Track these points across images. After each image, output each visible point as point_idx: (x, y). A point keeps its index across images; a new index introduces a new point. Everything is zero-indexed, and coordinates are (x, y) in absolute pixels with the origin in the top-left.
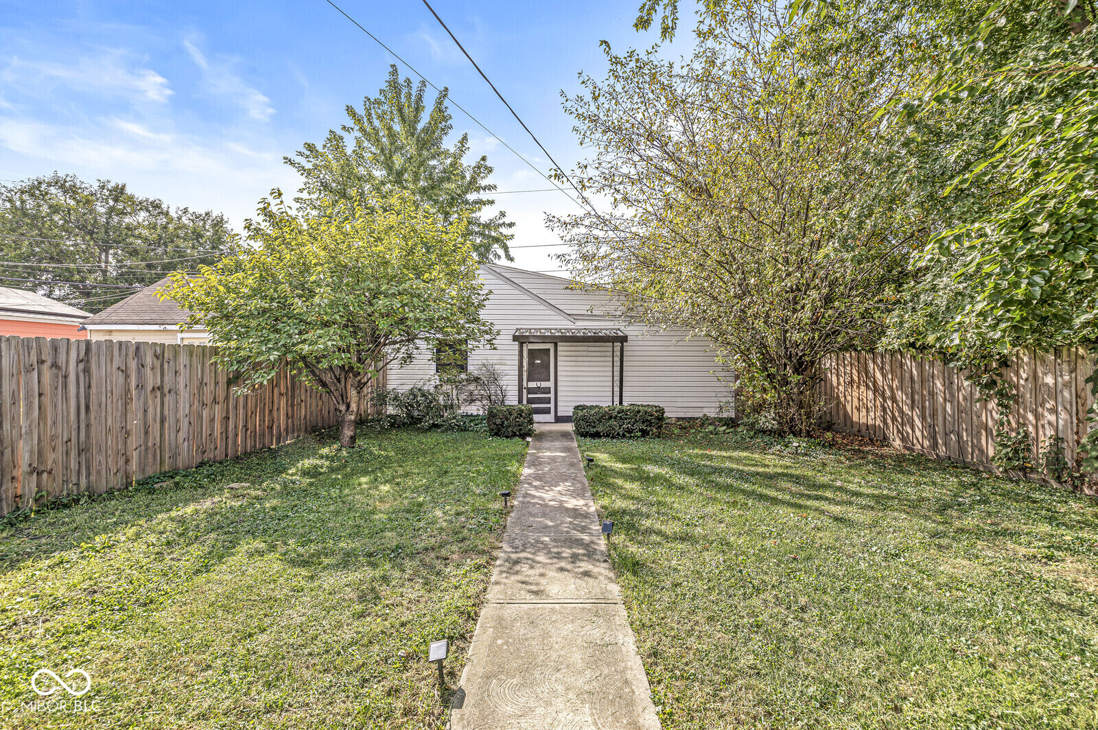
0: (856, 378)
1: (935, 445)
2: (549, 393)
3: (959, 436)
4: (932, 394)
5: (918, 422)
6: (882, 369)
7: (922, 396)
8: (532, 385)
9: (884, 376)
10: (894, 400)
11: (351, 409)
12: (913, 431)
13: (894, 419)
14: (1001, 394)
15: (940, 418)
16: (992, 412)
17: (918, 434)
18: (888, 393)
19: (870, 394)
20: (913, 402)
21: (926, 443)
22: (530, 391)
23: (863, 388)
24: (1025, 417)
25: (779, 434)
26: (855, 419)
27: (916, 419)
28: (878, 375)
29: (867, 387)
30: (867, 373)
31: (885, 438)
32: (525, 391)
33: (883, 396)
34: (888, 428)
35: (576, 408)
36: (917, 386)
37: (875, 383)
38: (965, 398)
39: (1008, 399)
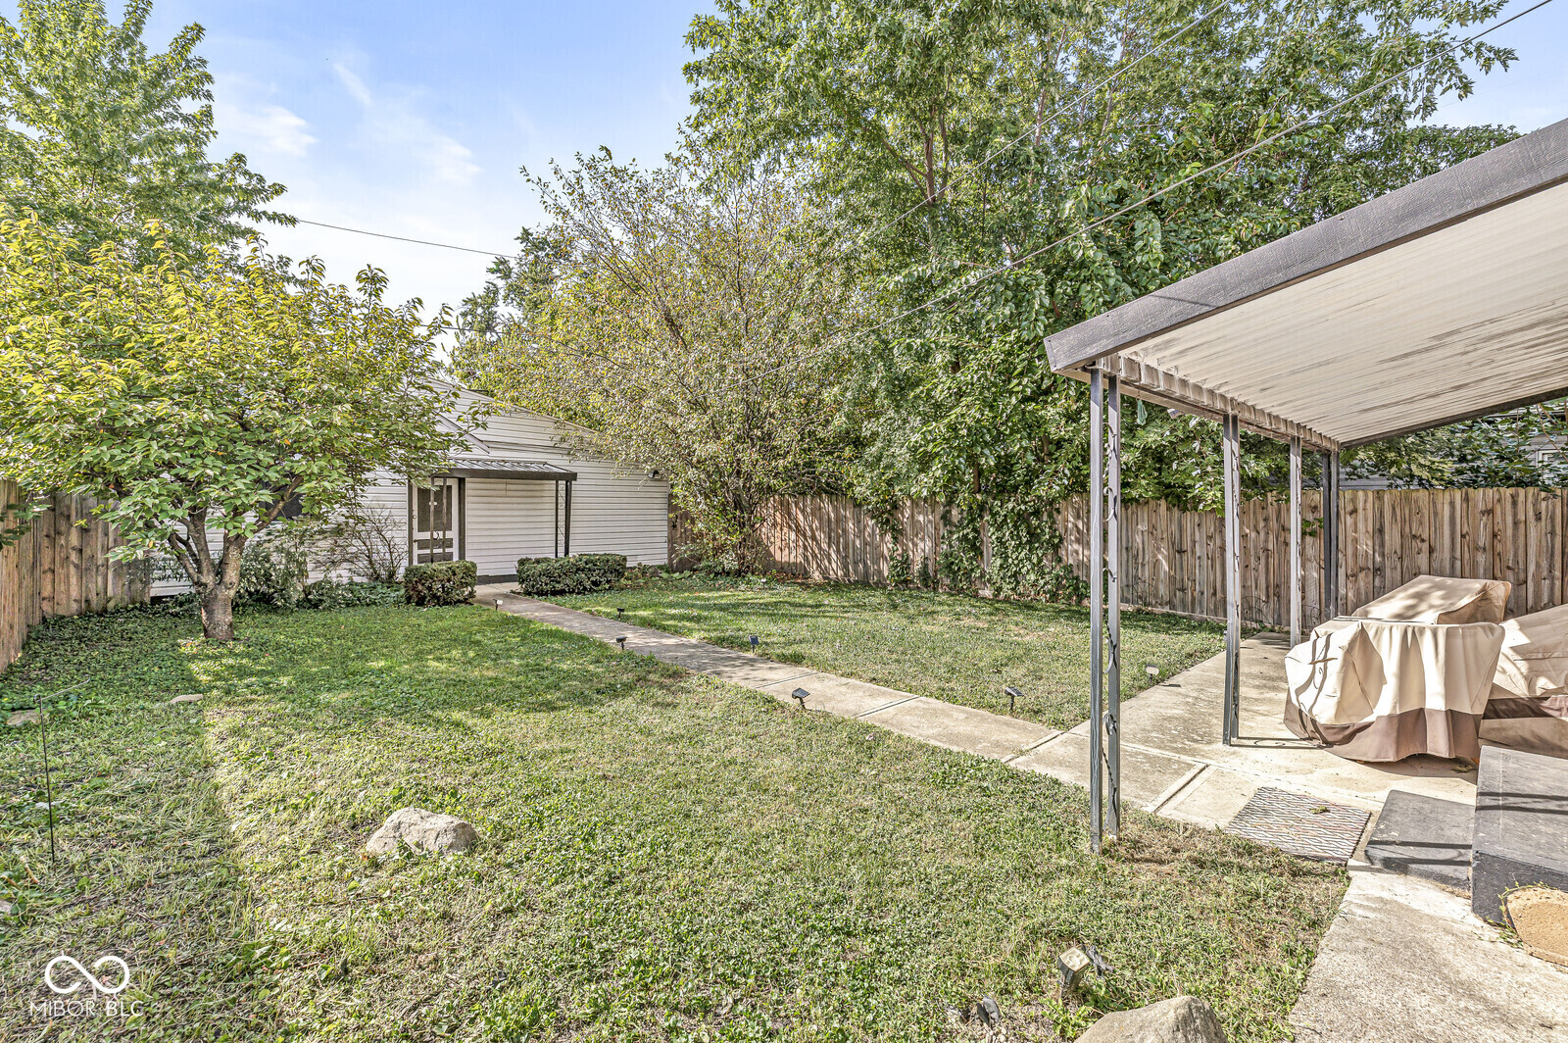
0: (779, 521)
1: (847, 574)
2: (451, 546)
3: (865, 564)
4: (844, 531)
5: (834, 556)
6: (803, 511)
7: (837, 533)
8: (426, 535)
9: (805, 518)
10: (814, 538)
11: (227, 579)
12: (830, 563)
13: (814, 556)
14: (893, 529)
15: (851, 551)
16: (887, 545)
17: (834, 565)
18: (809, 533)
19: (793, 536)
20: (830, 538)
21: (840, 573)
22: (422, 544)
23: (785, 530)
24: (907, 545)
25: (739, 573)
26: (778, 557)
27: (832, 552)
28: (800, 517)
29: (790, 527)
30: (789, 514)
31: (806, 572)
32: (415, 545)
33: (805, 536)
34: (809, 564)
35: (522, 562)
36: (833, 526)
37: (797, 526)
38: (869, 535)
39: (897, 534)
